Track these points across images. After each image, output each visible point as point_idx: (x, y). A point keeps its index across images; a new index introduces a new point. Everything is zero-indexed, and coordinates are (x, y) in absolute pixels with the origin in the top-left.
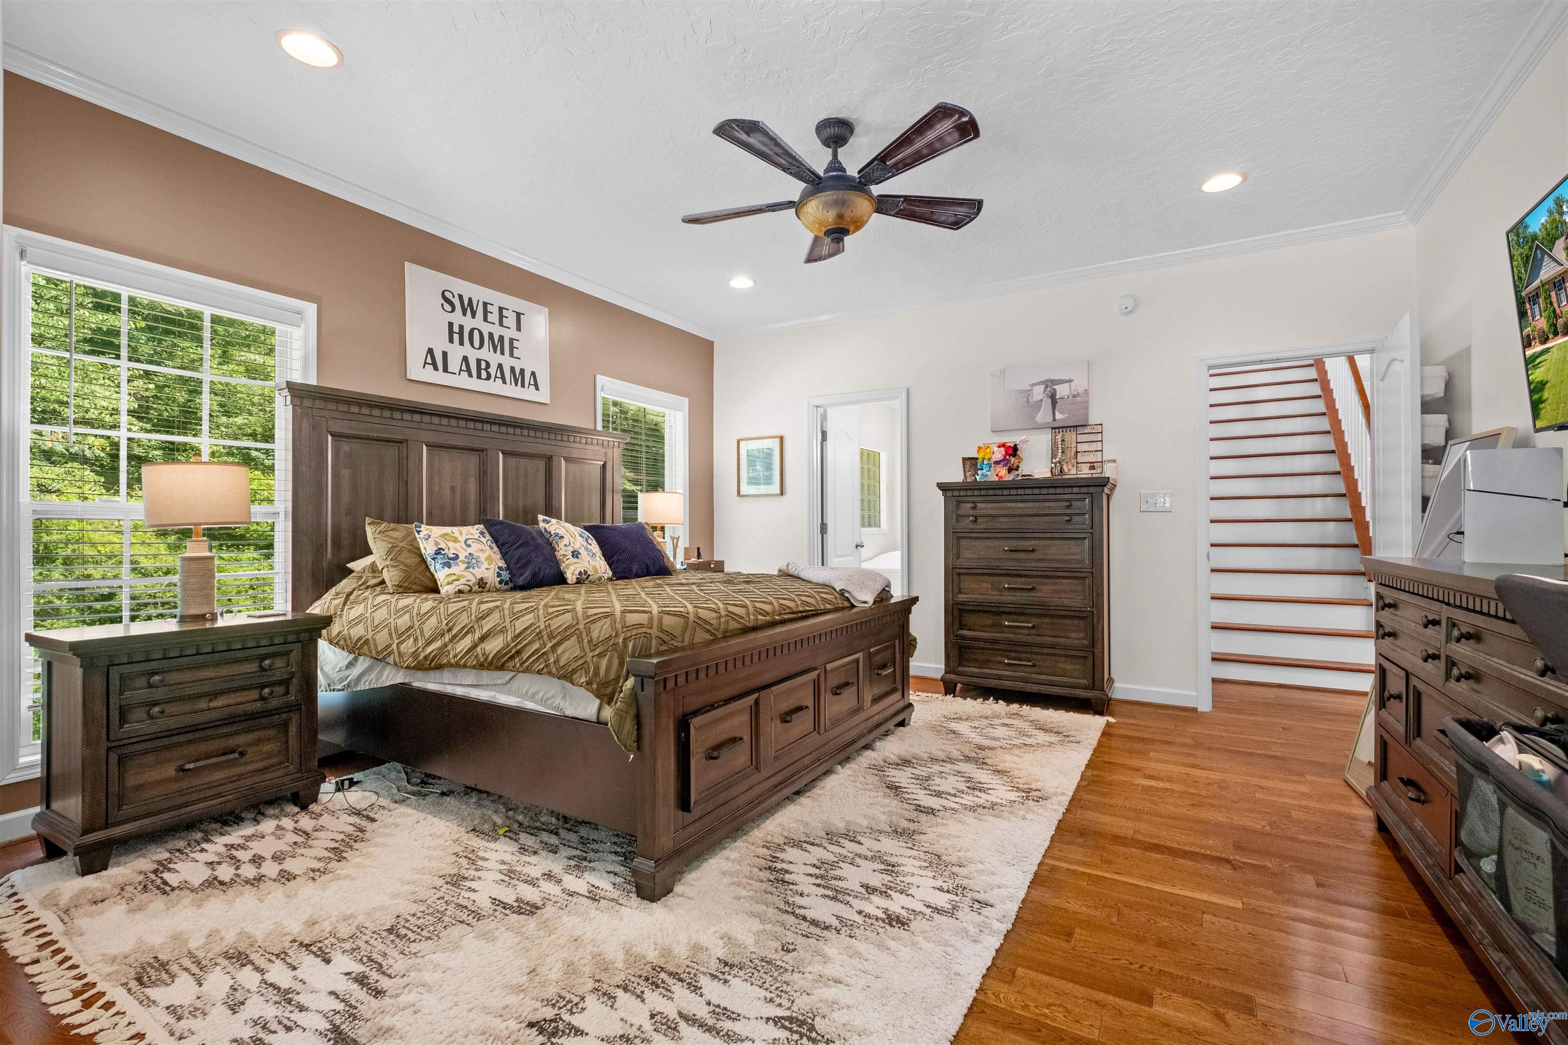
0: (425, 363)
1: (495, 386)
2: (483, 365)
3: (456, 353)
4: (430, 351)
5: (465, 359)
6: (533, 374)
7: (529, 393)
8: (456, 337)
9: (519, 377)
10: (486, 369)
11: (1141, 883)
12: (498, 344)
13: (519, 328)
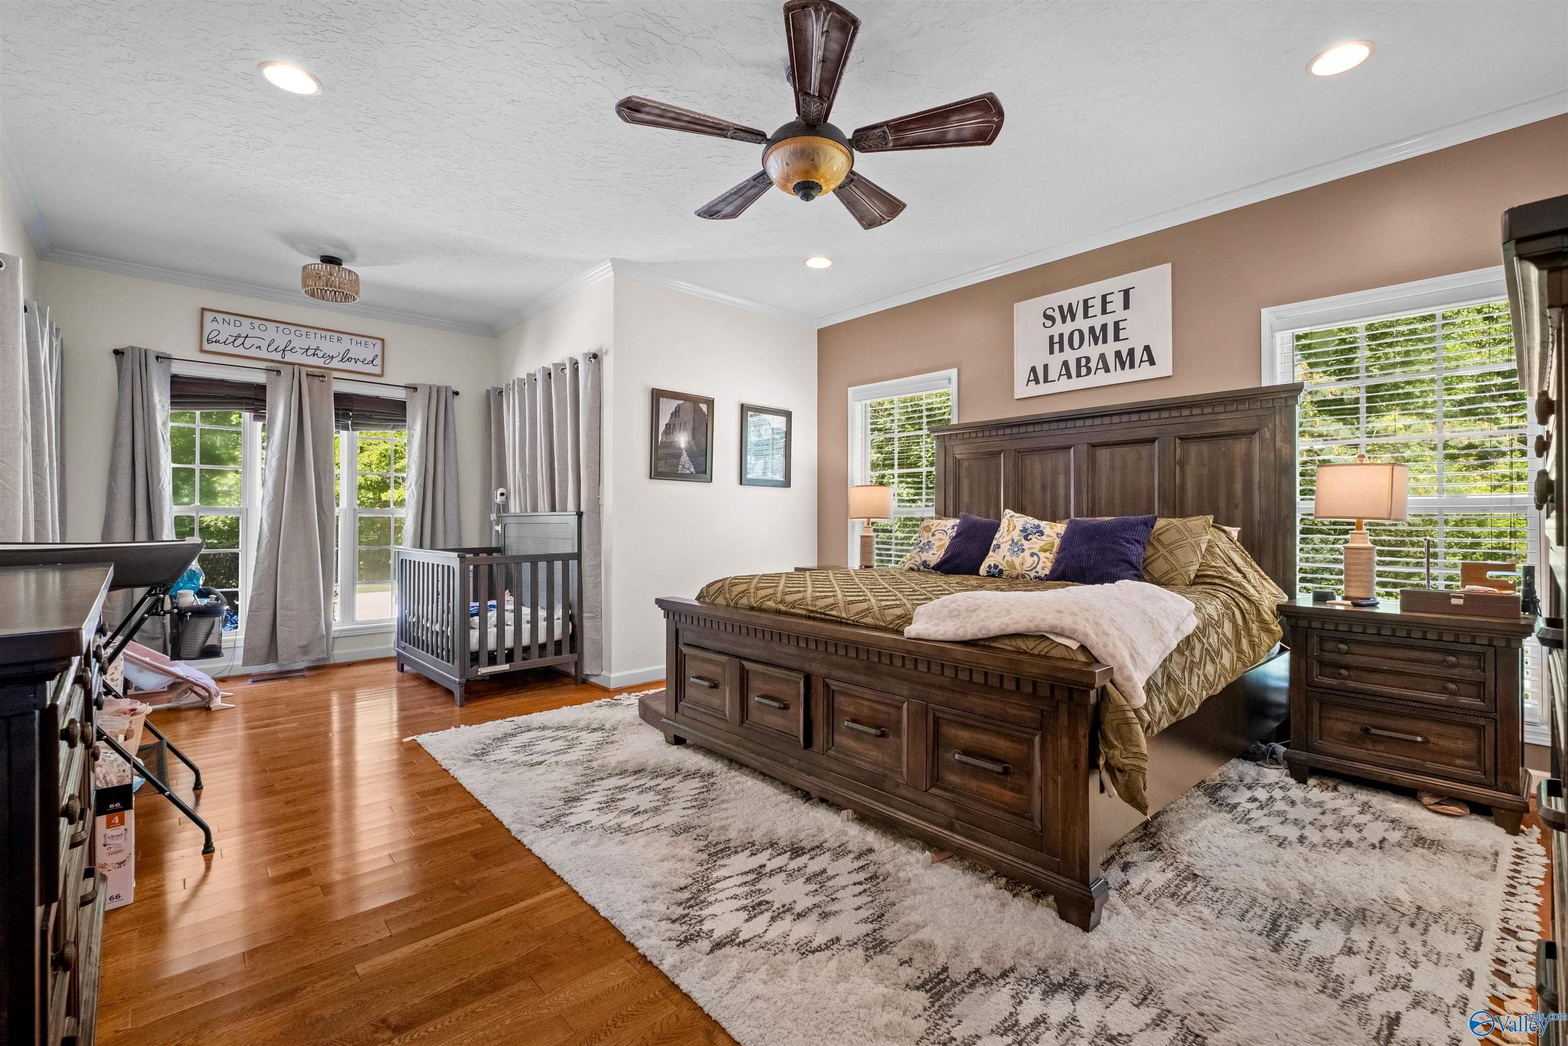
0: (1029, 381)
1: (1099, 379)
2: (1083, 362)
3: (1055, 362)
4: (1033, 369)
5: (1065, 364)
6: (1147, 349)
7: (1144, 372)
8: (1056, 347)
9: (1126, 360)
10: (1086, 366)
11: (467, 926)
12: (1098, 336)
13: (1126, 306)
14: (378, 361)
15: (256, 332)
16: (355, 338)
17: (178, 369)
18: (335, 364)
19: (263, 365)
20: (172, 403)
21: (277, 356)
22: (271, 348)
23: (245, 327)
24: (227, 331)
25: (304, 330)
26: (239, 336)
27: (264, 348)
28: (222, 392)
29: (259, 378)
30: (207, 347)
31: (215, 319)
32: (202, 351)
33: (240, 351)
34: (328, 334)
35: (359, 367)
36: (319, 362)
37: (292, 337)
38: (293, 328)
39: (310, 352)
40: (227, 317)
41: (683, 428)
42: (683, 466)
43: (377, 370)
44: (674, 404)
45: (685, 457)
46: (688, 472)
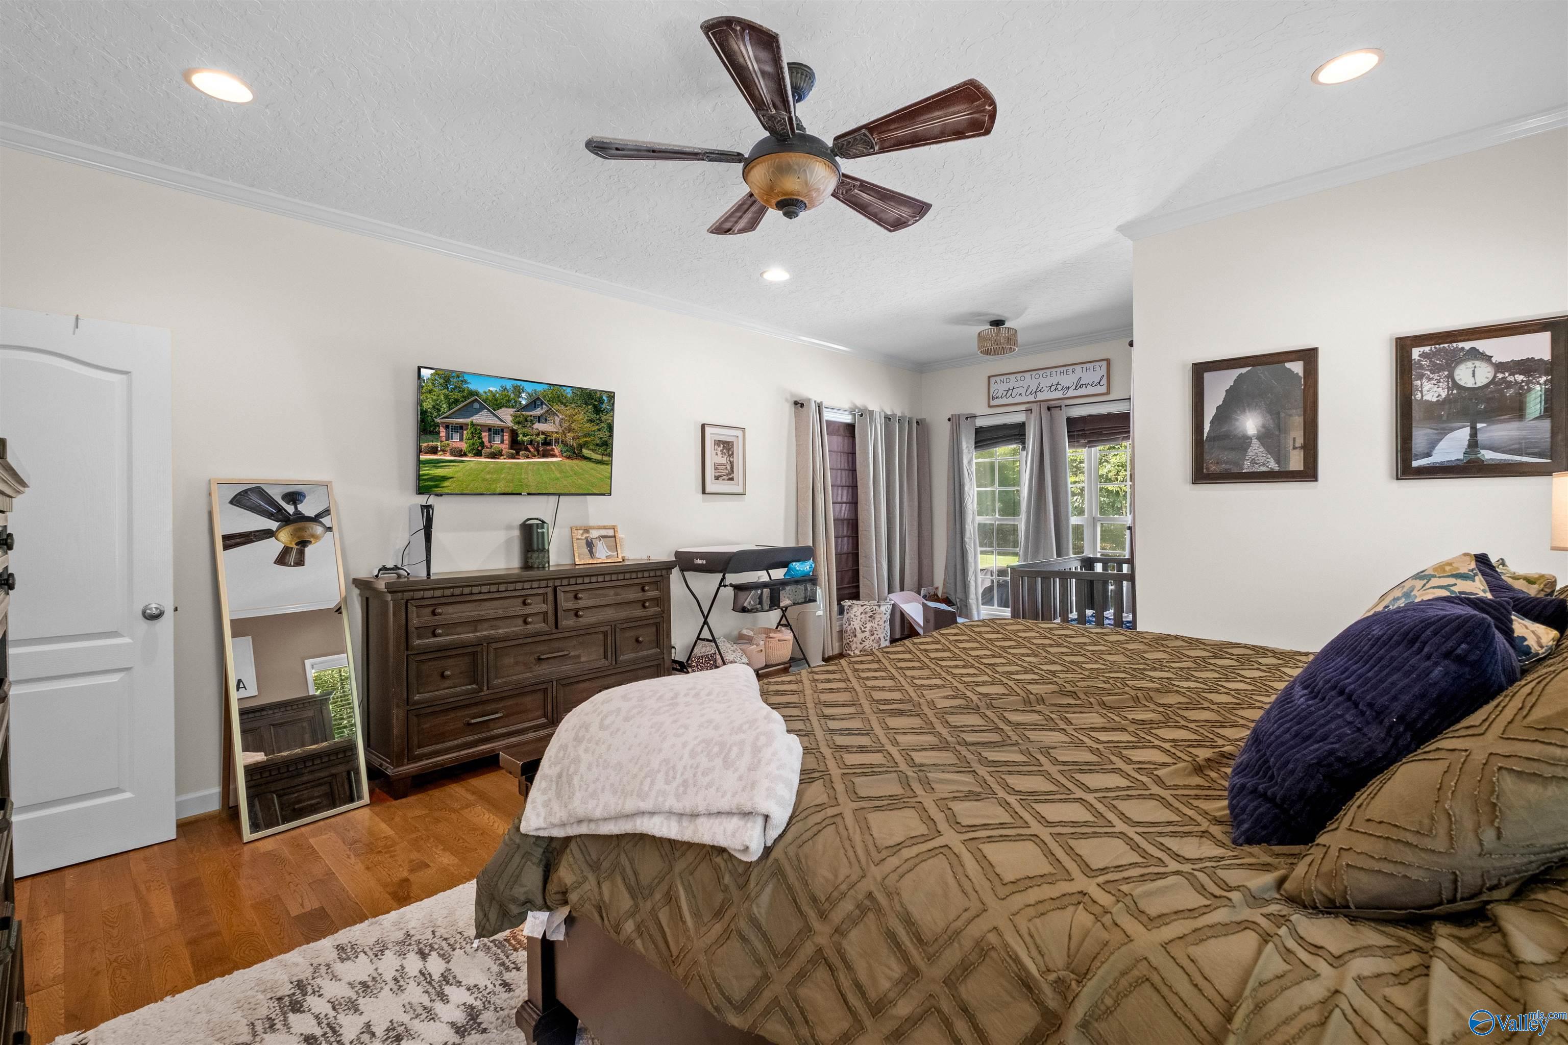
14: (1104, 381)
15: (1020, 383)
16: (1084, 366)
17: (980, 423)
18: (1071, 393)
19: (1023, 407)
20: (976, 447)
21: (1031, 398)
22: (1028, 393)
23: (1013, 382)
24: (1002, 387)
25: (1048, 371)
26: (1009, 389)
27: (1023, 394)
28: (1000, 434)
29: (1020, 418)
30: (993, 403)
31: (996, 382)
32: (990, 406)
33: (1010, 401)
34: (1065, 369)
35: (1090, 390)
36: (1059, 395)
37: (1041, 380)
38: (1041, 372)
39: (1053, 388)
40: (1002, 378)
41: (1249, 405)
42: (1253, 462)
43: (1103, 389)
44: (1229, 377)
45: (1256, 448)
46: (1263, 469)
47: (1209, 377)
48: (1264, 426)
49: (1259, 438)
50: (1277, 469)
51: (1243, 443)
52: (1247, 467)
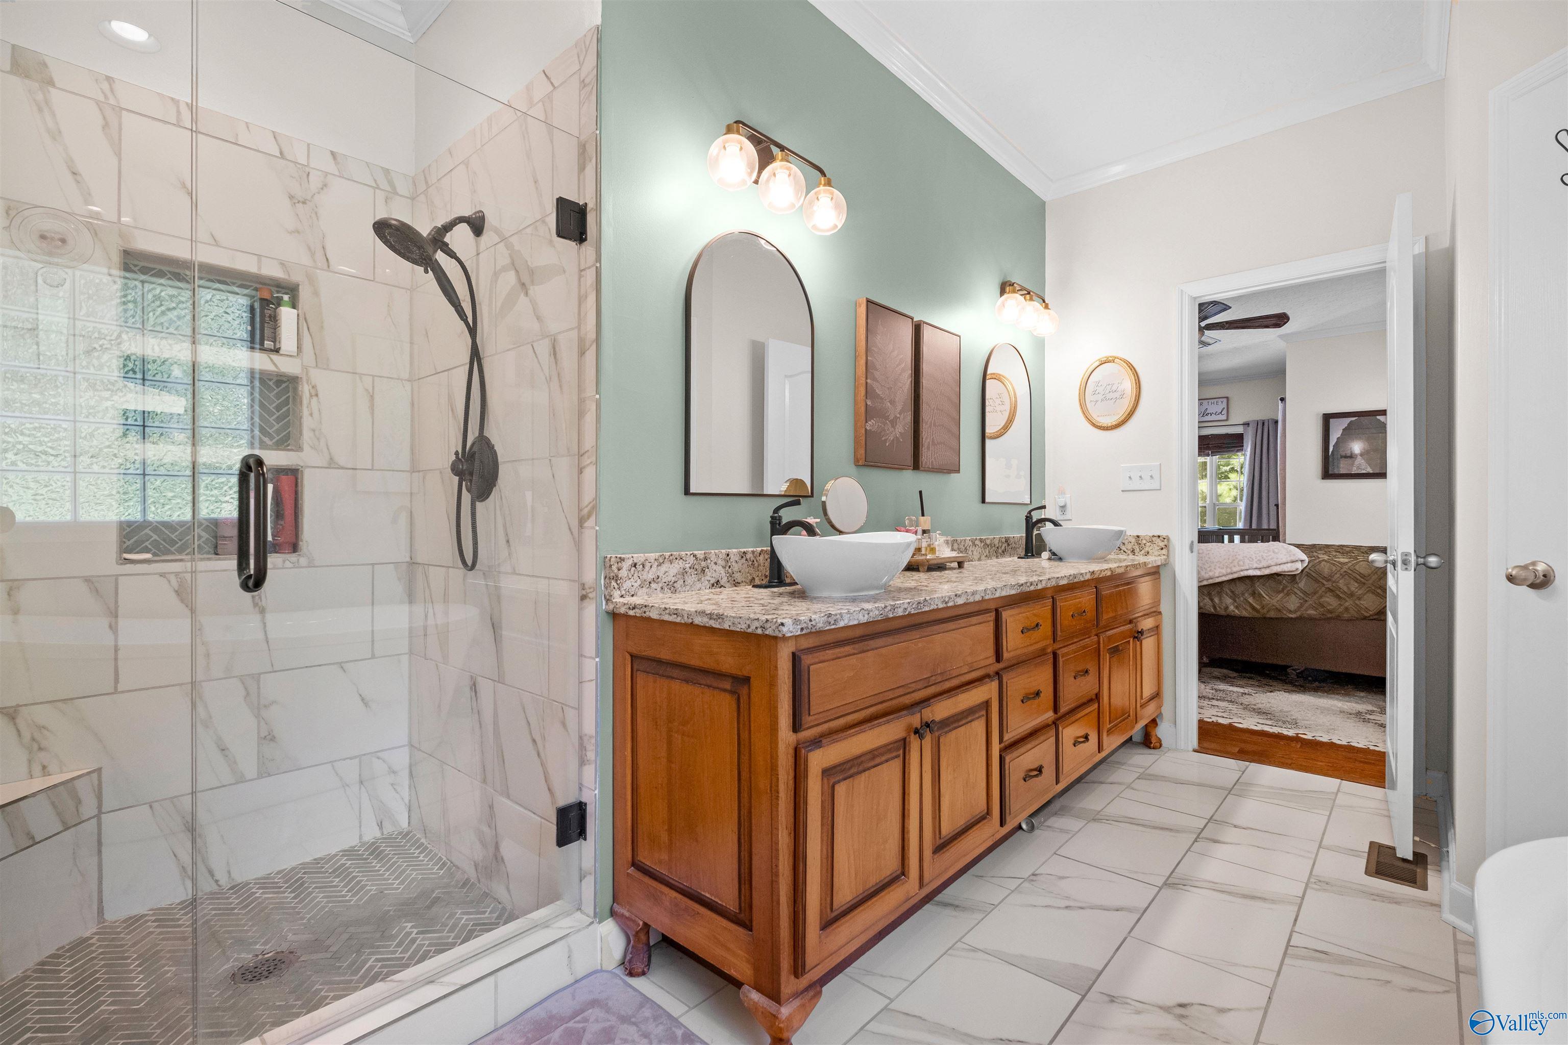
14: (1225, 412)
16: (1210, 401)
35: (1214, 417)
41: (1356, 438)
42: (1358, 468)
43: (1224, 417)
44: (1346, 422)
45: (1359, 461)
46: (1364, 472)
47: (1332, 421)
48: (1364, 449)
49: (1362, 455)
50: (1371, 472)
51: (1352, 456)
52: (1354, 471)
